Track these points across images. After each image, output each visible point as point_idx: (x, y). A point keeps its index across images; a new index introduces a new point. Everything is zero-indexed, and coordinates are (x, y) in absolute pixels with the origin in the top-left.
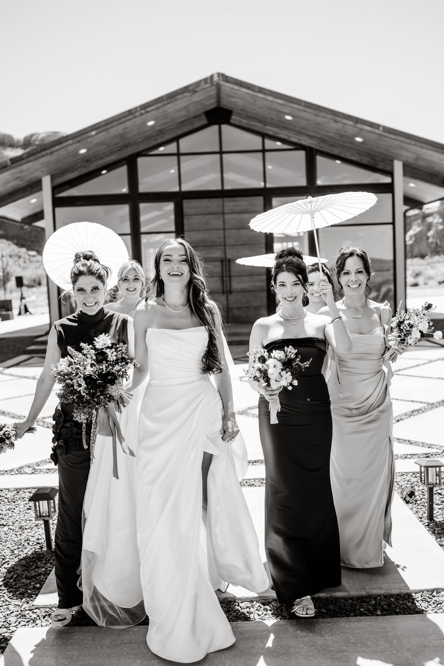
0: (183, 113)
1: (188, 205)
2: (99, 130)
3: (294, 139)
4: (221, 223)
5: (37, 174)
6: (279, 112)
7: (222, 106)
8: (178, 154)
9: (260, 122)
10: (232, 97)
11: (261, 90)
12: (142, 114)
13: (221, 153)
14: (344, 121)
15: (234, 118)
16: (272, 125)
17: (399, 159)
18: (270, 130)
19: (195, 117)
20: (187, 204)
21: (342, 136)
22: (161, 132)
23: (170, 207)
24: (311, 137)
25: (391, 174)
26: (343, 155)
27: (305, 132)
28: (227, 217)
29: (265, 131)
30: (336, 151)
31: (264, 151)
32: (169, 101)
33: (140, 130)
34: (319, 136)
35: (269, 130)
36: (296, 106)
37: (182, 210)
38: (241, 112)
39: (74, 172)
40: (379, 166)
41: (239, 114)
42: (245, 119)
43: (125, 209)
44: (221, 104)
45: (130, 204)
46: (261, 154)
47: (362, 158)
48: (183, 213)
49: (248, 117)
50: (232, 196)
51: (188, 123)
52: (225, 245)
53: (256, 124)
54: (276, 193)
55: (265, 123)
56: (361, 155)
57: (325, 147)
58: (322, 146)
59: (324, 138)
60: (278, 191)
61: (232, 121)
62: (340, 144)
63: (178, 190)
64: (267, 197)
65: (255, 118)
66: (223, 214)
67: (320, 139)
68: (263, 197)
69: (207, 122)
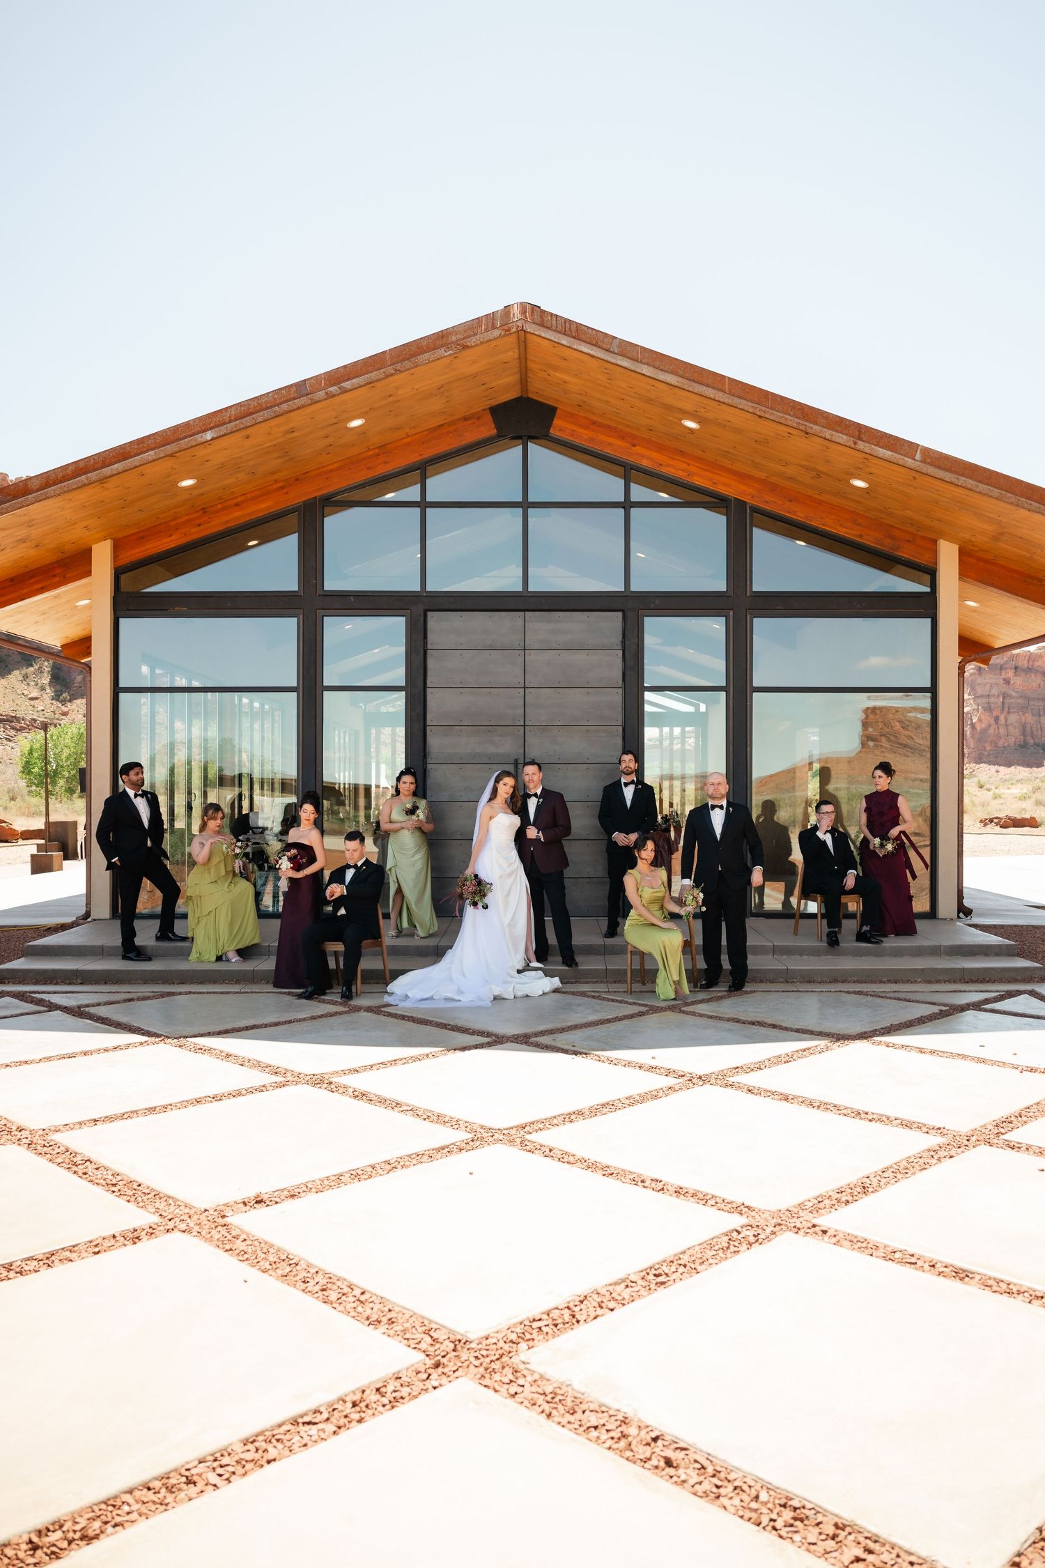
0: (436, 404)
1: (441, 626)
2: (223, 430)
3: (698, 481)
4: (520, 672)
5: (74, 536)
6: (669, 408)
7: (531, 396)
8: (423, 505)
9: (623, 436)
10: (556, 368)
11: (628, 349)
12: (330, 396)
13: (525, 505)
14: (828, 433)
15: (559, 427)
16: (649, 444)
17: (951, 539)
18: (646, 458)
19: (465, 419)
20: (436, 622)
21: (819, 475)
22: (384, 449)
23: (396, 625)
24: (742, 477)
25: (931, 573)
26: (815, 523)
27: (726, 462)
28: (531, 657)
29: (633, 460)
30: (799, 514)
31: (627, 505)
32: (398, 366)
33: (328, 441)
34: (763, 475)
35: (643, 456)
36: (710, 392)
37: (425, 637)
38: (576, 412)
39: (170, 536)
40: (903, 552)
41: (571, 417)
42: (586, 428)
43: (287, 629)
44: (530, 388)
45: (301, 616)
46: (620, 512)
47: (862, 533)
48: (425, 643)
49: (594, 423)
50: (547, 608)
51: (449, 432)
52: (524, 726)
53: (612, 440)
54: (652, 606)
55: (634, 440)
56: (859, 525)
57: (775, 502)
58: (767, 498)
59: (774, 479)
60: (657, 602)
61: (554, 432)
62: (810, 497)
63: (418, 589)
64: (630, 614)
65: (609, 427)
66: (525, 650)
67: (763, 482)
68: (620, 614)
69: (495, 431)
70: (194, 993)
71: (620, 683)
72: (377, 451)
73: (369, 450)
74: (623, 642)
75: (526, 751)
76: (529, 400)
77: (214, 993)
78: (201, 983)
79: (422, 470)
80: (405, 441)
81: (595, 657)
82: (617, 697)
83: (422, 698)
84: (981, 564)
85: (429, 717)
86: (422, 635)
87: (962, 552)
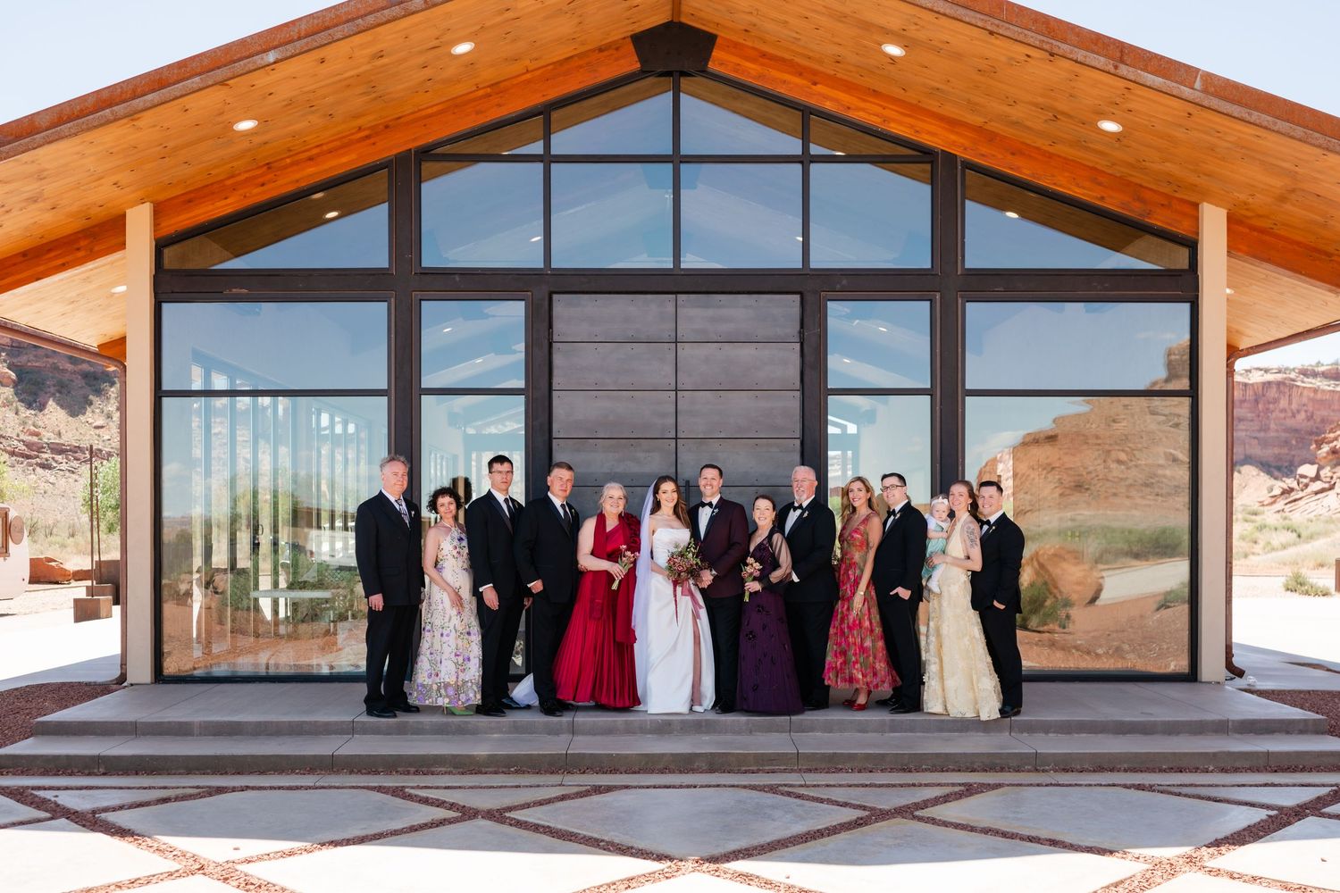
0: (565, 31)
1: (570, 313)
3: (896, 129)
4: (670, 369)
5: (99, 196)
6: (867, 27)
7: (684, 20)
8: (547, 159)
9: (800, 71)
13: (676, 159)
15: (720, 61)
16: (834, 82)
17: (1217, 202)
18: (829, 99)
19: (601, 50)
20: (564, 307)
21: (1056, 116)
22: (497, 89)
23: (513, 312)
25: (1192, 245)
26: (1045, 182)
27: (933, 105)
28: (685, 351)
29: (813, 102)
30: (1025, 171)
31: (805, 160)
33: (428, 73)
34: (977, 120)
35: (827, 98)
37: (551, 326)
38: (741, 41)
39: (226, 198)
40: (1156, 219)
41: (735, 47)
42: (753, 60)
43: (374, 315)
44: (684, 8)
45: (393, 300)
46: (798, 167)
47: (1105, 195)
48: (550, 334)
49: (764, 55)
50: (704, 290)
51: (581, 67)
52: (676, 438)
53: (786, 77)
54: (838, 287)
55: (815, 77)
56: (1100, 184)
57: (994, 156)
58: (984, 150)
59: (995, 126)
60: (844, 282)
61: (712, 66)
62: (1038, 148)
63: (542, 266)
64: (809, 297)
65: (783, 60)
66: (676, 342)
67: (979, 130)
68: (797, 297)
69: (639, 65)
70: (253, 788)
71: (798, 385)
72: (489, 90)
73: (478, 89)
74: (801, 333)
75: (679, 470)
76: (682, 26)
77: (280, 788)
78: (262, 773)
79: (547, 115)
80: (524, 77)
81: (767, 352)
82: (793, 402)
83: (547, 404)
84: (1255, 234)
85: (555, 426)
86: (546, 324)
87: (1232, 220)
